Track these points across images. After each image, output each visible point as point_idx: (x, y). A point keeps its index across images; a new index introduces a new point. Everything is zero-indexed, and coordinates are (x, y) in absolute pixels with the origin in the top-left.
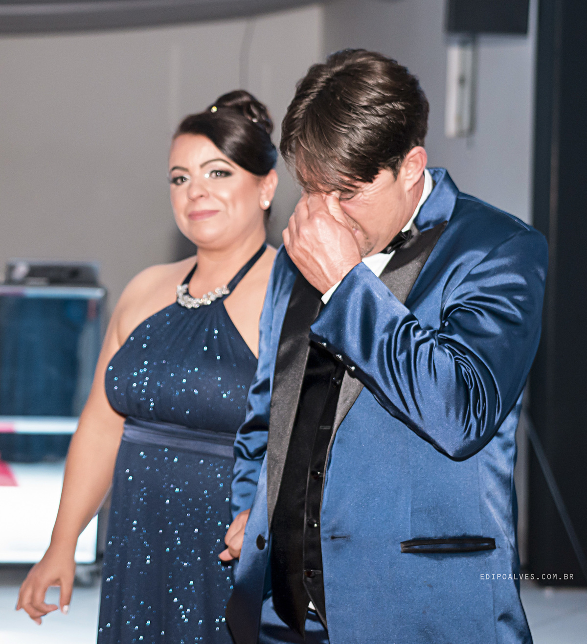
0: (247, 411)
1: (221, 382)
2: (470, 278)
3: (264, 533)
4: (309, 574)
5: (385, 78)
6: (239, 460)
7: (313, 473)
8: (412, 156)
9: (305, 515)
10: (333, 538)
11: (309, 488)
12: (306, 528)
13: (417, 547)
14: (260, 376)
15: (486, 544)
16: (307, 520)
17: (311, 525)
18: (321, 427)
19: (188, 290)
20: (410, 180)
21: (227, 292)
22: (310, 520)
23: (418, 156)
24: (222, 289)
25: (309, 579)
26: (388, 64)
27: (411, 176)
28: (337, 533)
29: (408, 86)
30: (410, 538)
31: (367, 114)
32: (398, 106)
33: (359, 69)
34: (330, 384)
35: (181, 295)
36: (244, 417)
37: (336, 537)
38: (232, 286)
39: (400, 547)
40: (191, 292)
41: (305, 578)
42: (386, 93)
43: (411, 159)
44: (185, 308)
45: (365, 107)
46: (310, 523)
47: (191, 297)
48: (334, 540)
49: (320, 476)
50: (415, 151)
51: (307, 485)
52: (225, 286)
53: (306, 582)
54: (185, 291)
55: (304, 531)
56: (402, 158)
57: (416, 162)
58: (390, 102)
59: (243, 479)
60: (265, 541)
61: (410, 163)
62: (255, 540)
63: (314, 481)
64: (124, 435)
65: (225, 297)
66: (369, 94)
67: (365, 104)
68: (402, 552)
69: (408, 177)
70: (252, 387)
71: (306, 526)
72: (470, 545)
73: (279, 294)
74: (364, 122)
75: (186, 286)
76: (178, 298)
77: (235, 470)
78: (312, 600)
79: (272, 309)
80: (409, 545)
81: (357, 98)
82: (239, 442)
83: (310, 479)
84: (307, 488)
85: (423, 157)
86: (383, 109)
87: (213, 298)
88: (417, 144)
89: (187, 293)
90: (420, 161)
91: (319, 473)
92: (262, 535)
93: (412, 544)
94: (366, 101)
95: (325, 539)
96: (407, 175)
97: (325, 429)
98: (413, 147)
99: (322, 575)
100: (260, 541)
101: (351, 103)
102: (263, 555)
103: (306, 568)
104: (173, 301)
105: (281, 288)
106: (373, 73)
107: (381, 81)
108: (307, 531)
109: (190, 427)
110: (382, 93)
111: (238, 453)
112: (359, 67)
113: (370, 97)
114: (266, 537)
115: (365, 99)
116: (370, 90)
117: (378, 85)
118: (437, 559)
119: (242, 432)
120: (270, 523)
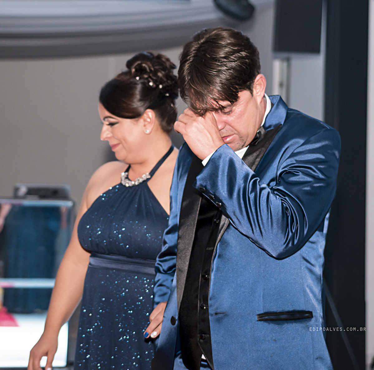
0: (163, 246)
1: (146, 229)
2: (293, 155)
3: (175, 315)
4: (201, 337)
5: (231, 39)
6: (158, 274)
7: (203, 276)
8: (257, 81)
9: (199, 302)
10: (216, 314)
11: (200, 286)
12: (199, 310)
13: (266, 317)
14: (171, 223)
15: (307, 315)
16: (200, 305)
17: (202, 308)
18: (207, 248)
19: (128, 175)
20: (259, 95)
21: (149, 177)
22: (201, 305)
23: (260, 80)
24: (146, 175)
25: (201, 341)
26: (230, 32)
27: (259, 94)
28: (218, 311)
29: (246, 41)
30: (262, 312)
31: (226, 61)
32: (243, 54)
33: (215, 37)
34: (213, 223)
35: (123, 178)
36: (161, 249)
37: (218, 314)
38: (152, 173)
39: (256, 318)
40: (130, 177)
41: (199, 340)
42: (234, 47)
43: (257, 83)
44: (125, 186)
45: (225, 58)
46: (202, 306)
47: (129, 180)
48: (217, 315)
49: (208, 278)
50: (258, 77)
51: (200, 284)
52: (148, 174)
53: (199, 342)
54: (126, 176)
55: (198, 311)
56: (253, 82)
57: (260, 84)
58: (239, 53)
59: (161, 285)
60: (176, 320)
61: (257, 85)
62: (170, 320)
63: (203, 281)
64: (90, 264)
65: (148, 180)
66: (224, 50)
67: (223, 56)
68: (257, 321)
69: (258, 95)
70: (166, 231)
71: (199, 308)
72: (298, 316)
73: (182, 172)
74: (226, 67)
75: (127, 173)
76: (121, 180)
77: (156, 279)
78: (203, 353)
79: (177, 182)
80: (261, 316)
81: (218, 53)
82: (158, 264)
83: (201, 279)
84: (200, 285)
85: (263, 80)
86: (235, 57)
87: (141, 180)
88: (259, 73)
89: (127, 178)
90: (262, 83)
91: (206, 276)
92: (174, 316)
93: (264, 316)
94: (224, 54)
95: (212, 315)
96: (257, 93)
97: (210, 249)
98: (257, 75)
99: (210, 338)
100: (173, 320)
101: (215, 56)
102: (175, 328)
103: (199, 333)
104: (119, 182)
105: (182, 169)
106: (224, 37)
107: (229, 42)
108: (200, 311)
109: (128, 257)
110: (232, 48)
111: (158, 270)
112: (214, 36)
113: (225, 51)
114: (177, 318)
115: (223, 53)
116: (224, 47)
117: (228, 44)
118: (279, 324)
119: (160, 257)
120: (179, 308)
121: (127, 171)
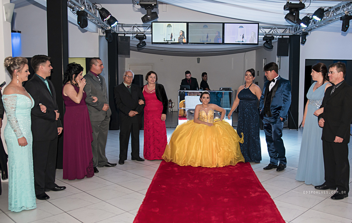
21: (249, 87)
44: (245, 89)
64: (240, 101)
121: (245, 86)
